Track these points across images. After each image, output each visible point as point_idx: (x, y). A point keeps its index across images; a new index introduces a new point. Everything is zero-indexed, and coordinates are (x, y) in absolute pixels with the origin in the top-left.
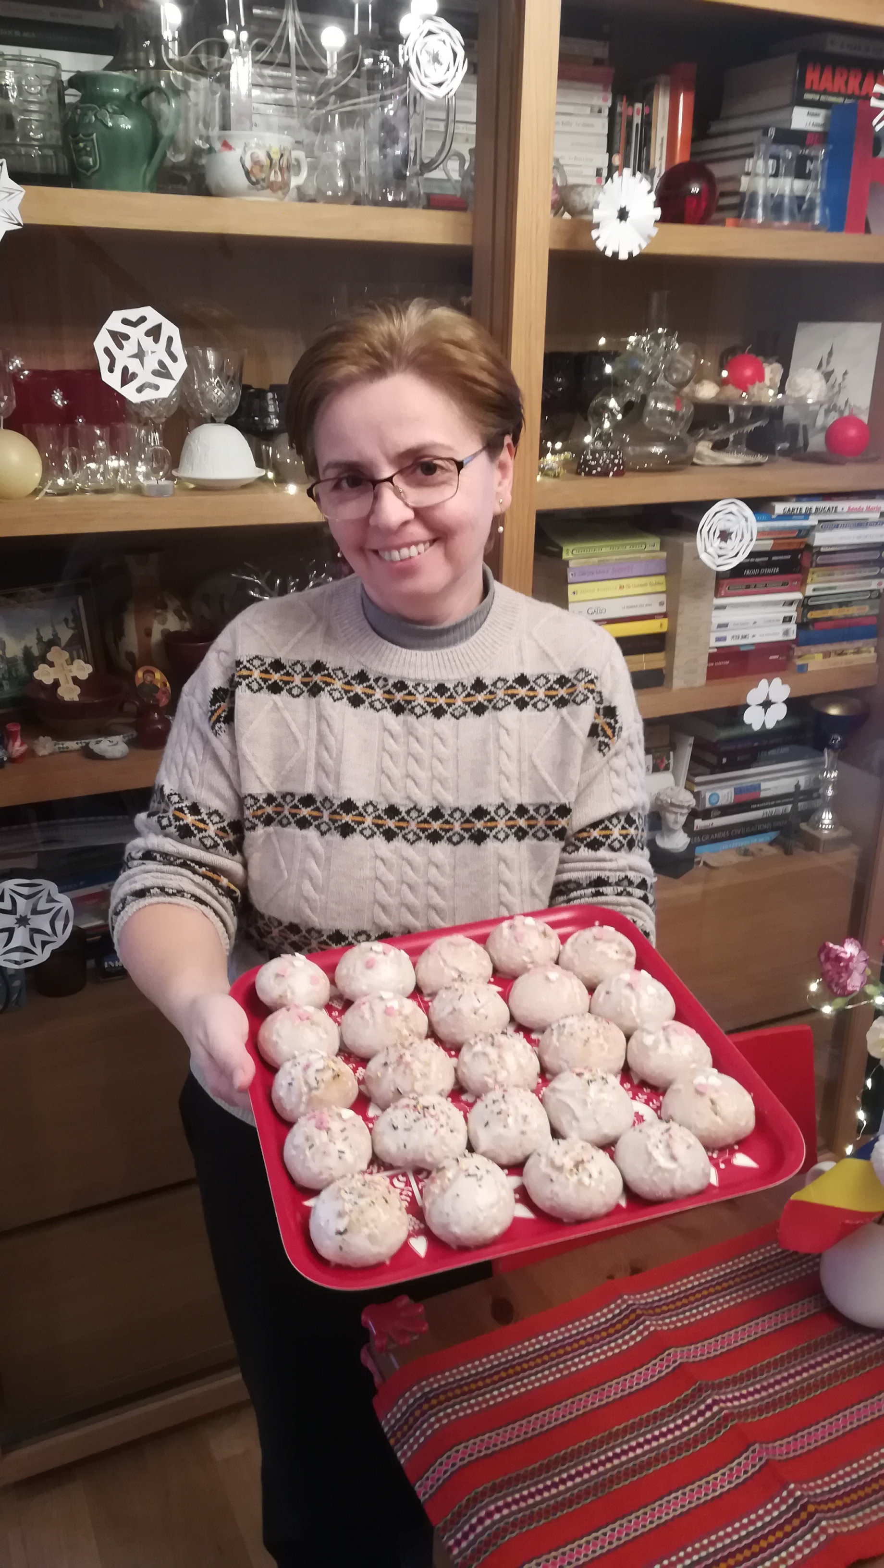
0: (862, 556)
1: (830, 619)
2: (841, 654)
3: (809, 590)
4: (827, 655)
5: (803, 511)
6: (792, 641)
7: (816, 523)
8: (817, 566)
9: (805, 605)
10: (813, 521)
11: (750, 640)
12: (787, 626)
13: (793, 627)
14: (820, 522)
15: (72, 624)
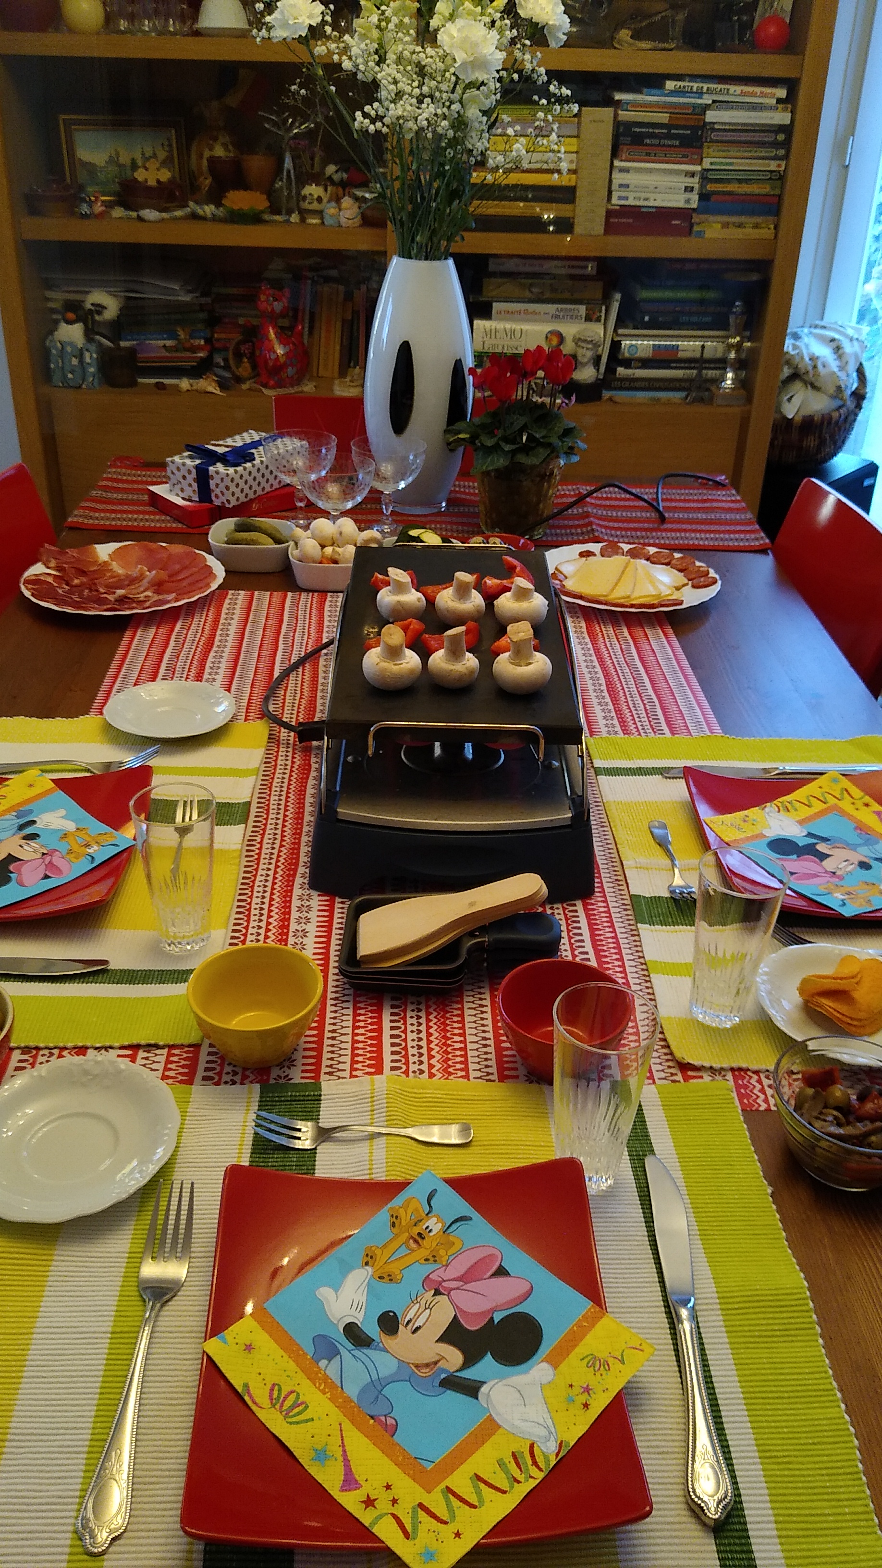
0: (757, 137)
1: (730, 193)
2: (740, 226)
3: (707, 163)
4: (726, 225)
5: (695, 89)
6: (694, 210)
7: (710, 102)
8: (712, 141)
9: (705, 177)
10: (707, 100)
11: (651, 203)
12: (688, 195)
13: (695, 197)
14: (714, 102)
15: (167, 148)
